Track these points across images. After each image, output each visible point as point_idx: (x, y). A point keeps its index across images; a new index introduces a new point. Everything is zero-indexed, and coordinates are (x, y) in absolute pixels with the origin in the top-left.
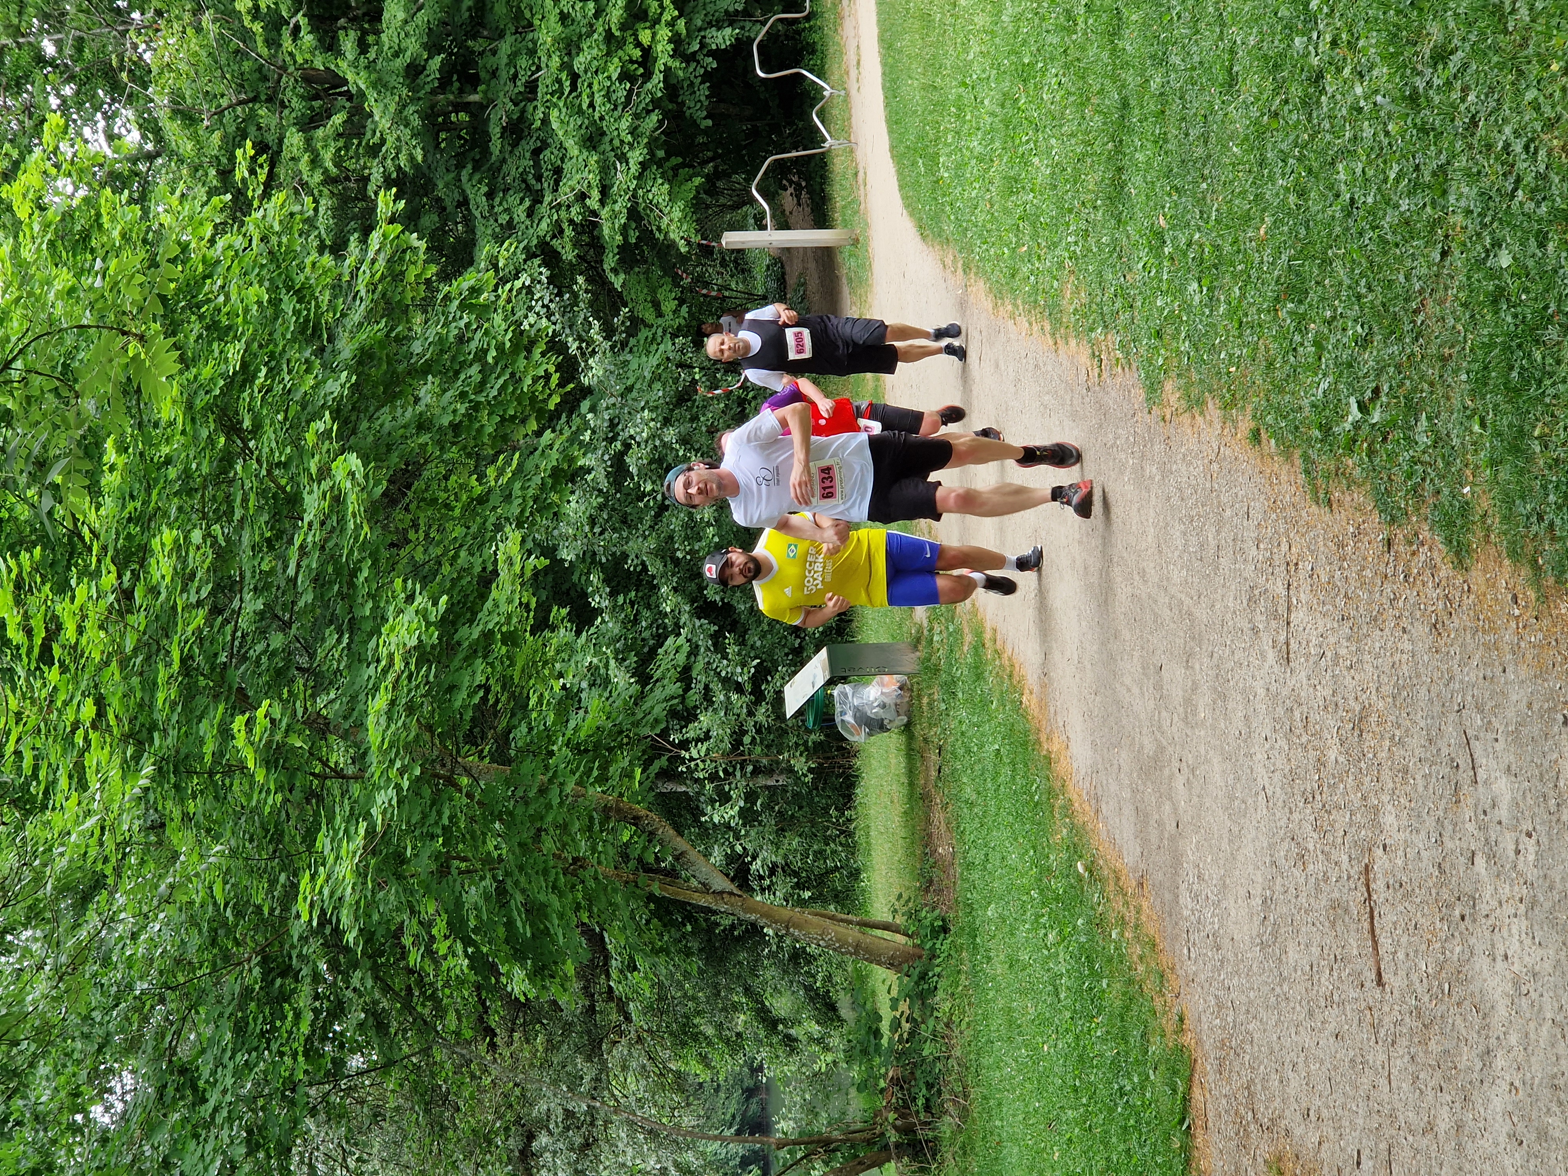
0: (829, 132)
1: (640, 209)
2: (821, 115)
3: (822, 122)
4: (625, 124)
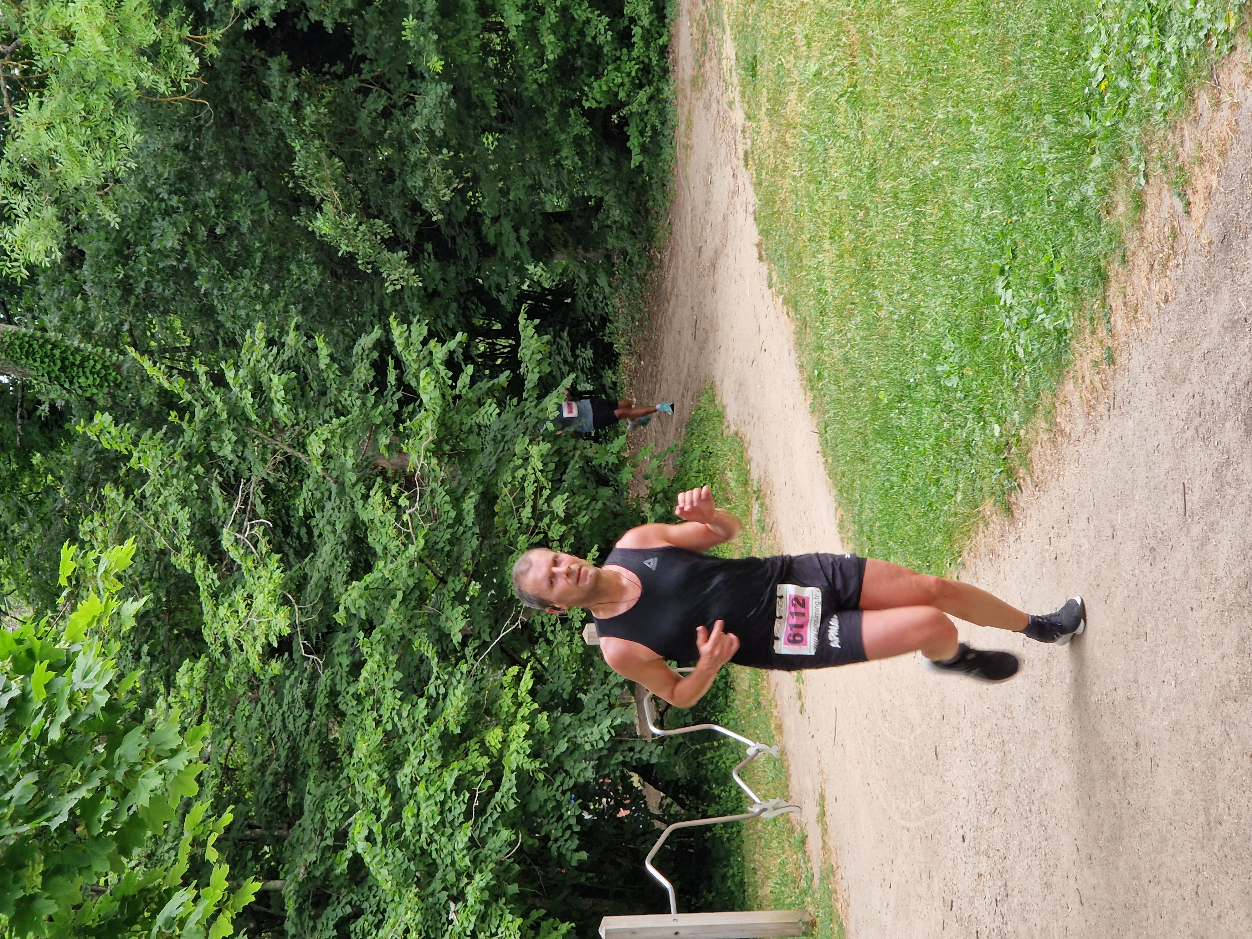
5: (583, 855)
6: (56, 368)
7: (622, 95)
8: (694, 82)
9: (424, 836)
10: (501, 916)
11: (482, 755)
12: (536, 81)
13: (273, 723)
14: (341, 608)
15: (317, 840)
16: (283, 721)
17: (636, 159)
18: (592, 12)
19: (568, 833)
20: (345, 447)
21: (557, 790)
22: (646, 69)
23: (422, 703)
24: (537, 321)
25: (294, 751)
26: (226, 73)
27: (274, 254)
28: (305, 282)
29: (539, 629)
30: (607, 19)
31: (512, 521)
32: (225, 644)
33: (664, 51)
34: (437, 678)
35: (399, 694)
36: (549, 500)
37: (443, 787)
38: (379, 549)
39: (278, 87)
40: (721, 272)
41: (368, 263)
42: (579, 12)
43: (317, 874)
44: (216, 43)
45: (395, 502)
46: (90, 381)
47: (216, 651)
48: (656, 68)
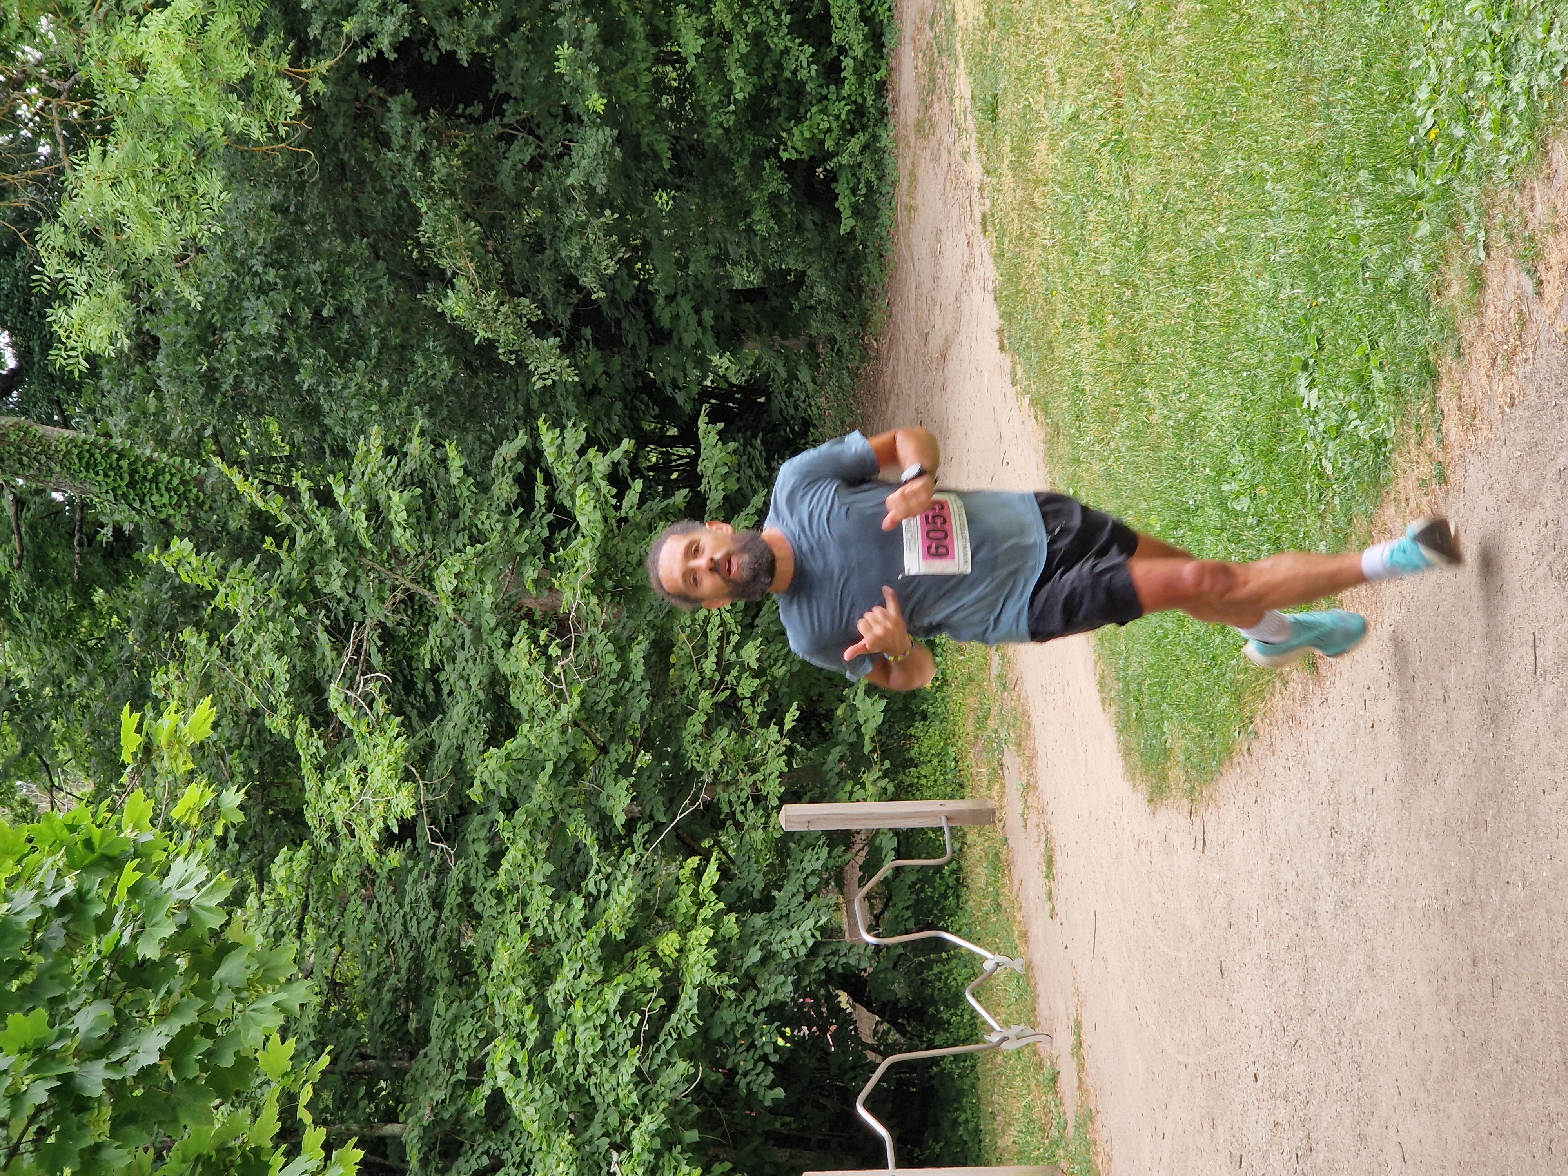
2: (983, 992)
3: (985, 1003)
5: (780, 1093)
6: (123, 484)
7: (829, 144)
8: (919, 127)
9: (580, 1068)
10: (676, 1168)
11: (652, 966)
12: (721, 125)
13: (391, 927)
14: (477, 783)
15: (445, 1074)
16: (405, 925)
17: (847, 224)
18: (793, 40)
19: (761, 1064)
20: (481, 582)
21: (748, 1011)
22: (859, 111)
23: (578, 902)
24: (721, 425)
25: (418, 963)
26: (336, 115)
27: (395, 341)
28: (433, 376)
29: (726, 809)
30: (811, 50)
31: (690, 675)
32: (333, 829)
33: (881, 88)
34: (598, 871)
35: (550, 891)
36: (738, 648)
37: (604, 1006)
38: (524, 711)
39: (399, 133)
40: (953, 364)
41: (511, 353)
42: (776, 40)
43: (446, 1116)
44: (324, 79)
45: (544, 651)
46: (165, 500)
47: (321, 837)
48: (872, 110)
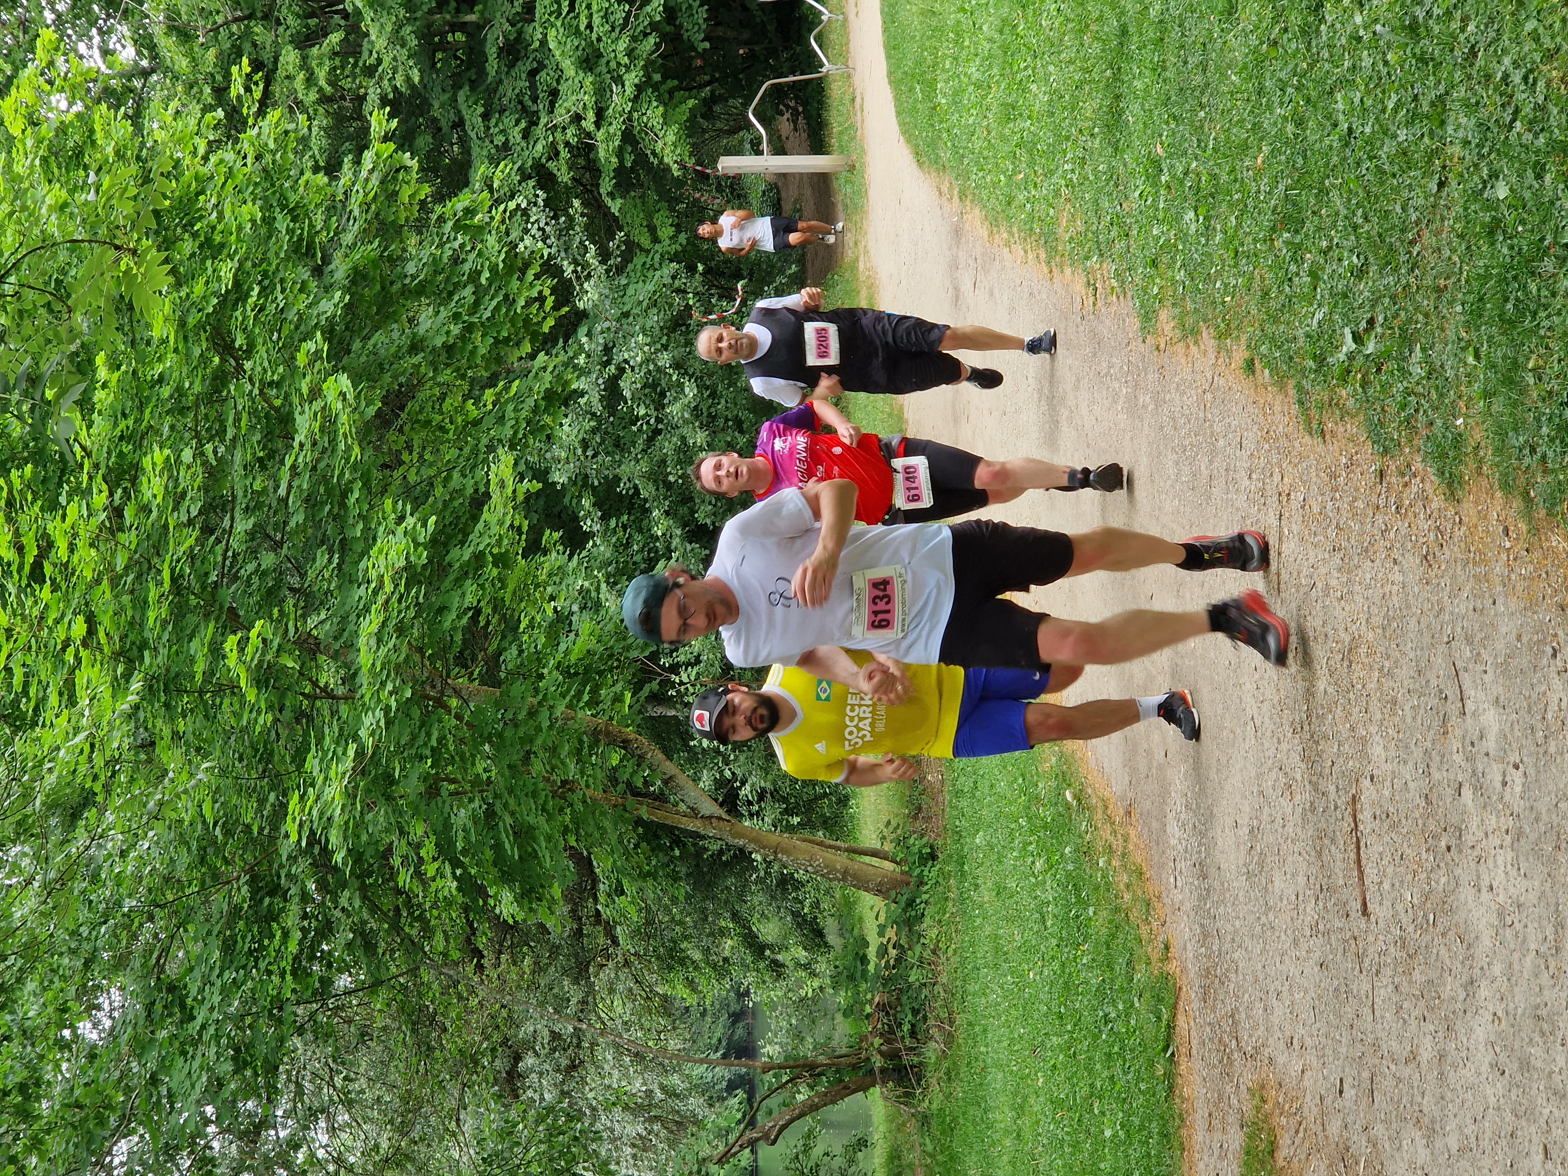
0: (827, 57)
1: (635, 132)
2: (819, 39)
3: (820, 47)
4: (622, 45)
5: (707, 45)
